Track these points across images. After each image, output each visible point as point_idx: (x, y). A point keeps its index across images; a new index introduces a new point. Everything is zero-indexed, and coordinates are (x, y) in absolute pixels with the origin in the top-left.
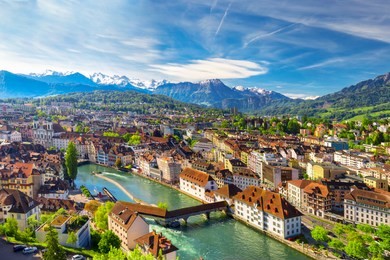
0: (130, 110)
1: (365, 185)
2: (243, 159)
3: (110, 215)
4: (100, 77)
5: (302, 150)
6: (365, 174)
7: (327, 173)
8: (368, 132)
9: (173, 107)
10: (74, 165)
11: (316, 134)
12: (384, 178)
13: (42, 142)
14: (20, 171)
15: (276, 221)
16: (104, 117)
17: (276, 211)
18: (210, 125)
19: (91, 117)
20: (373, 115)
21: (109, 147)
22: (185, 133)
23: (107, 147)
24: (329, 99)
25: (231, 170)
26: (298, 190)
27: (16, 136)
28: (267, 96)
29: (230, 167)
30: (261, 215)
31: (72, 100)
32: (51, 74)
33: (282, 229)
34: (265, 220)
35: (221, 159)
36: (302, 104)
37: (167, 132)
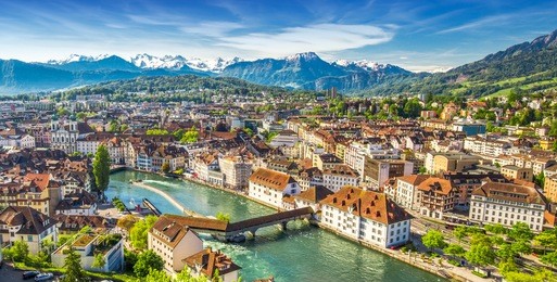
0: (186, 99)
1: (501, 176)
2: (338, 153)
3: (151, 231)
4: (146, 60)
5: (421, 138)
6: (503, 163)
7: (453, 164)
8: (513, 110)
9: (245, 92)
10: (104, 173)
11: (443, 116)
12: (528, 166)
13: (63, 147)
14: (33, 184)
15: (377, 227)
16: (150, 110)
17: (378, 215)
18: (295, 112)
19: (130, 111)
20: (524, 88)
21: (154, 148)
22: (260, 125)
23: (151, 149)
24: (466, 70)
25: (320, 168)
26: (410, 186)
27: (28, 141)
28: (380, 71)
29: (319, 164)
30: (357, 221)
31: (105, 92)
32: (77, 59)
33: (383, 236)
34: (361, 226)
35: (308, 155)
36: (427, 79)
37: (235, 125)
